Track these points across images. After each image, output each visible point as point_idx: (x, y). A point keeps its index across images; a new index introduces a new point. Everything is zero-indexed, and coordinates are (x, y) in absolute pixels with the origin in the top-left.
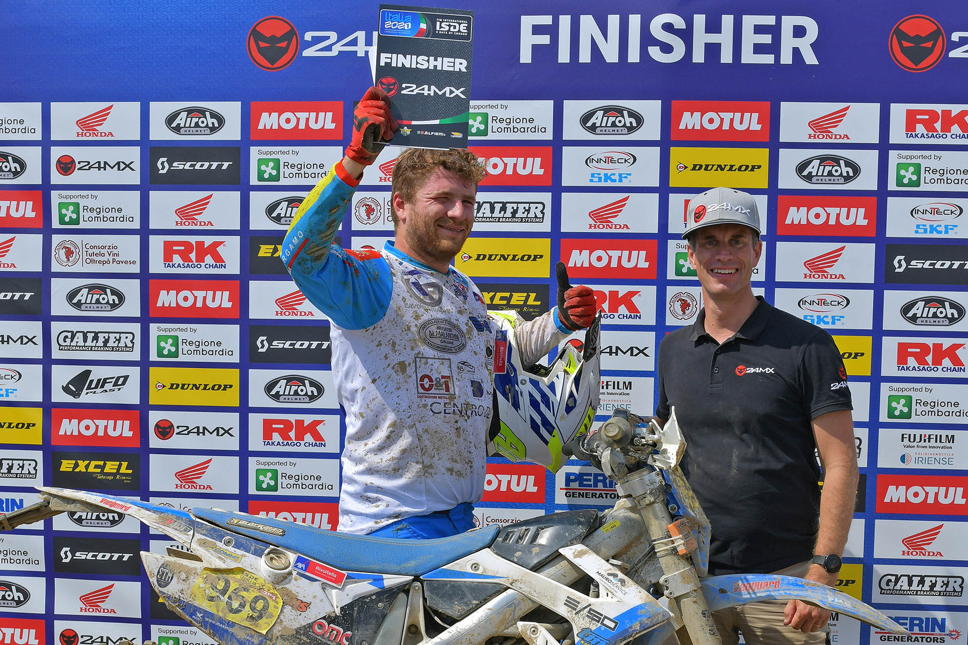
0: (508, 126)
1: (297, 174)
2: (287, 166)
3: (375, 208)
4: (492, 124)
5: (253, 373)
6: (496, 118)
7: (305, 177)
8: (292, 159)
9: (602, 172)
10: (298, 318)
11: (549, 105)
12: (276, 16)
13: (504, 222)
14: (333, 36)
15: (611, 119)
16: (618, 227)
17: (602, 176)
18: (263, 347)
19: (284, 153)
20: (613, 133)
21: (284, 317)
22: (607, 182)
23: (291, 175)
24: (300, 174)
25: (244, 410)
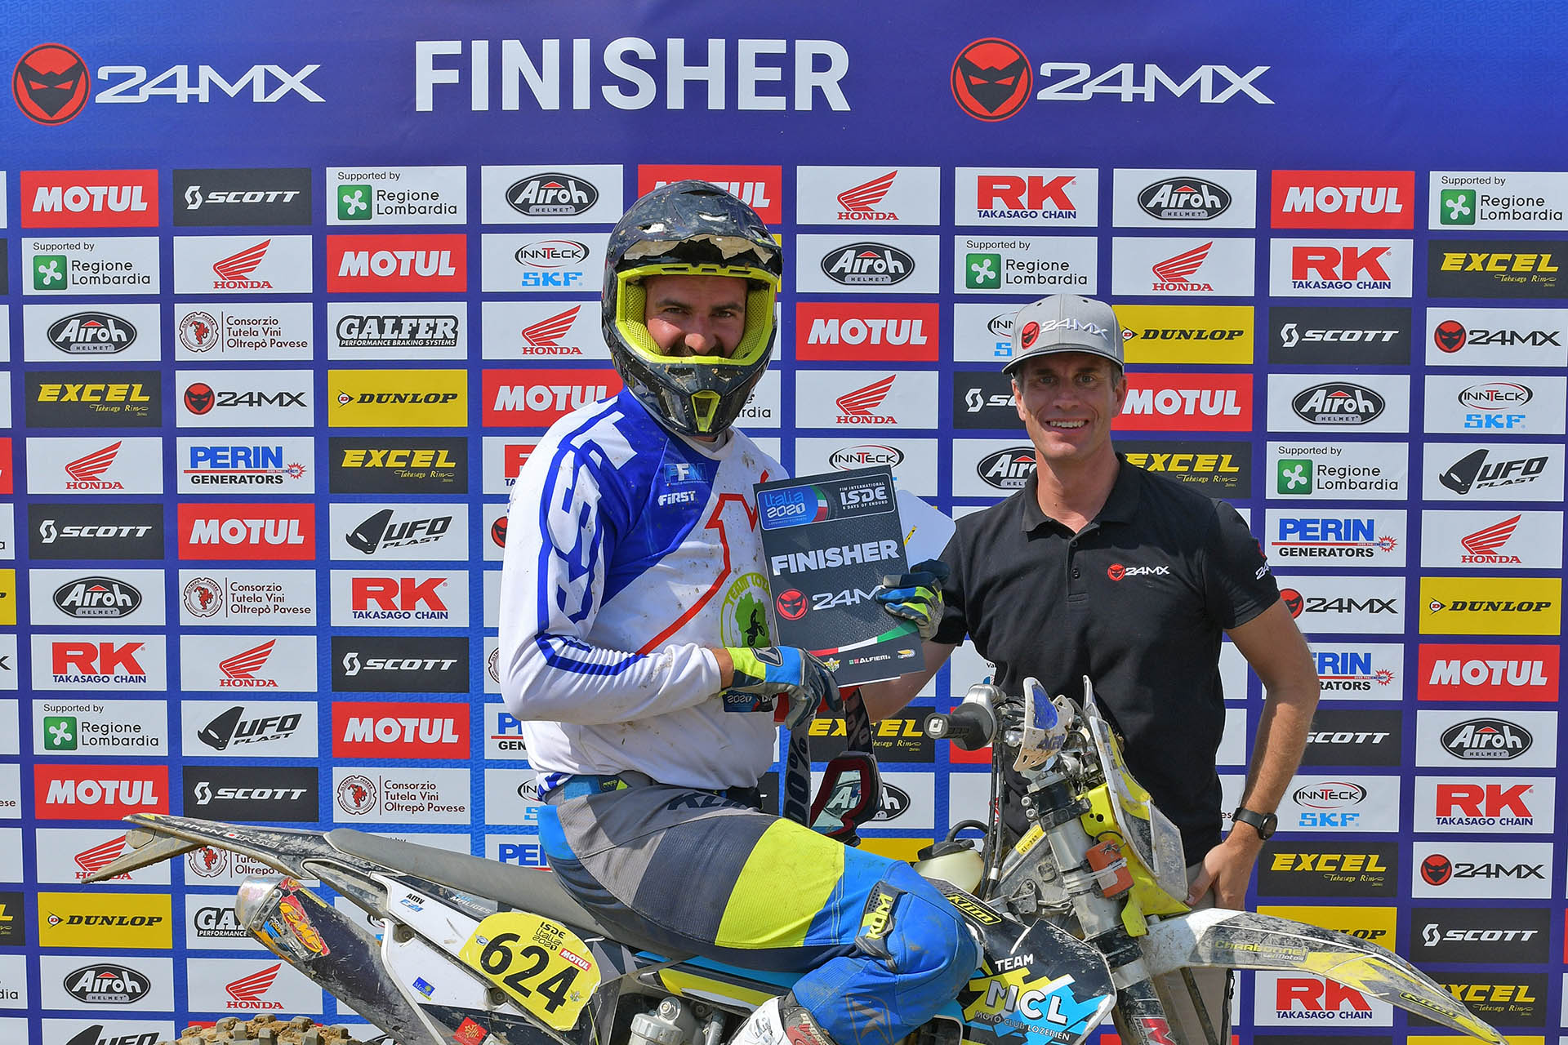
0: (400, 205)
1: (93, 279)
2: (77, 266)
3: (209, 328)
4: (378, 202)
5: (34, 574)
6: (383, 193)
7: (104, 283)
8: (84, 256)
9: (540, 271)
10: (101, 491)
11: (462, 171)
12: (55, 43)
13: (399, 346)
14: (141, 72)
15: (551, 193)
16: (565, 351)
17: (540, 276)
18: (49, 535)
19: (71, 247)
20: (555, 213)
21: (79, 491)
22: (547, 285)
23: (84, 280)
24: (97, 279)
25: (24, 630)
